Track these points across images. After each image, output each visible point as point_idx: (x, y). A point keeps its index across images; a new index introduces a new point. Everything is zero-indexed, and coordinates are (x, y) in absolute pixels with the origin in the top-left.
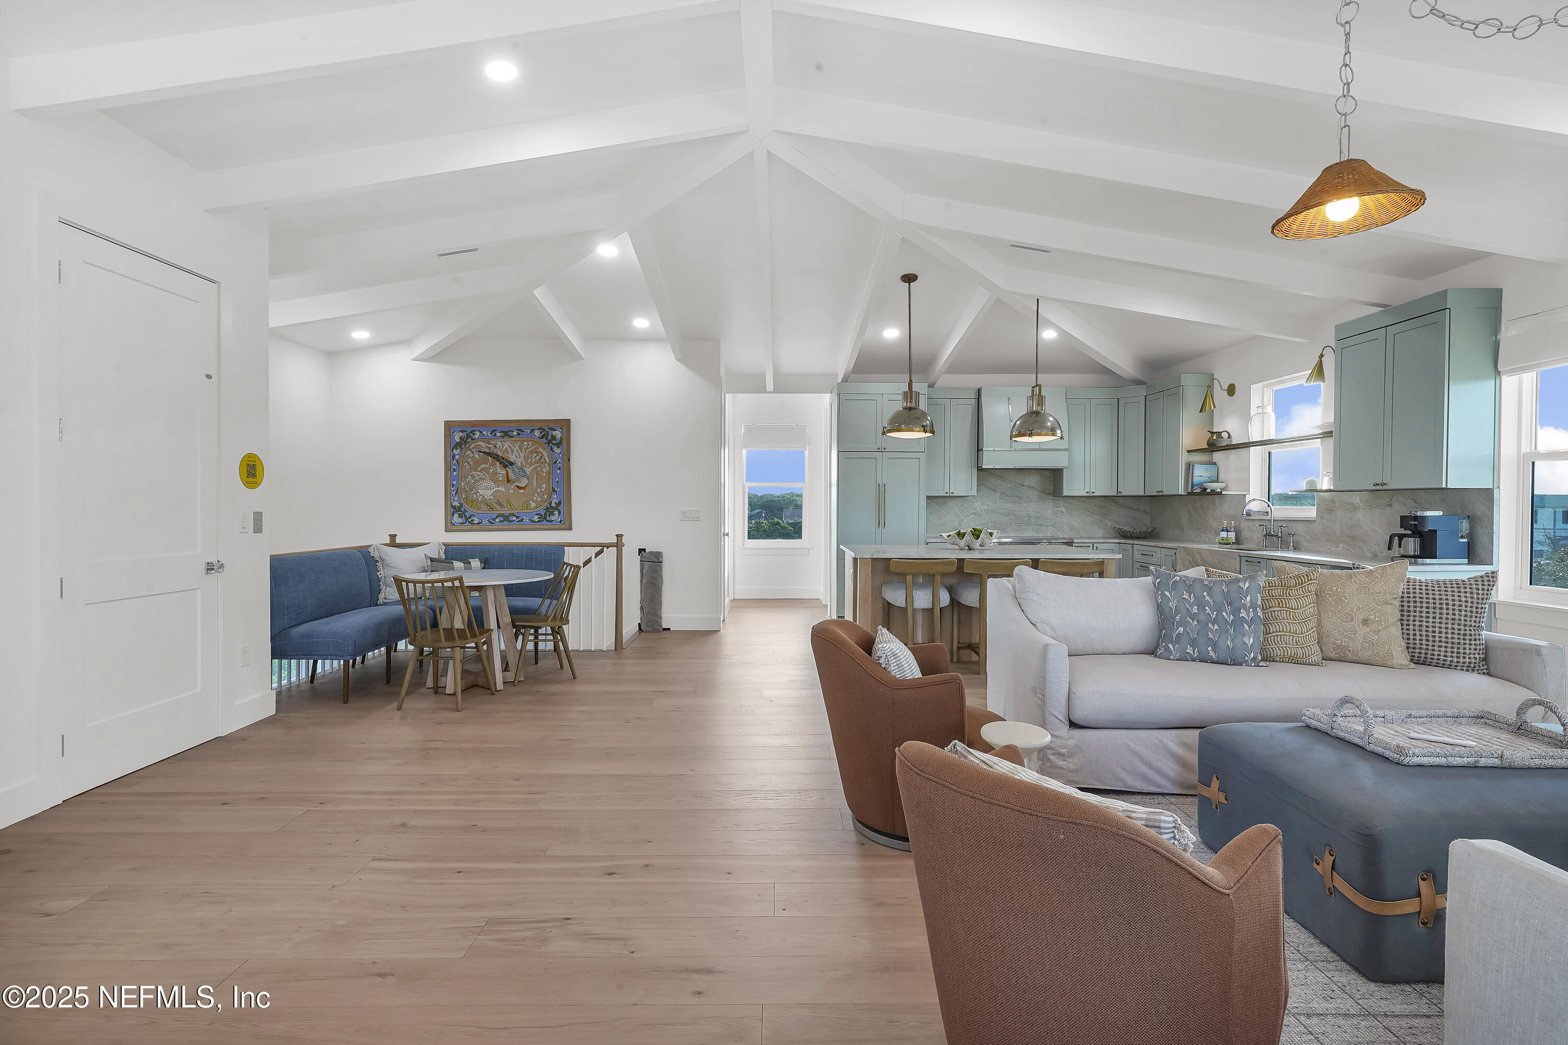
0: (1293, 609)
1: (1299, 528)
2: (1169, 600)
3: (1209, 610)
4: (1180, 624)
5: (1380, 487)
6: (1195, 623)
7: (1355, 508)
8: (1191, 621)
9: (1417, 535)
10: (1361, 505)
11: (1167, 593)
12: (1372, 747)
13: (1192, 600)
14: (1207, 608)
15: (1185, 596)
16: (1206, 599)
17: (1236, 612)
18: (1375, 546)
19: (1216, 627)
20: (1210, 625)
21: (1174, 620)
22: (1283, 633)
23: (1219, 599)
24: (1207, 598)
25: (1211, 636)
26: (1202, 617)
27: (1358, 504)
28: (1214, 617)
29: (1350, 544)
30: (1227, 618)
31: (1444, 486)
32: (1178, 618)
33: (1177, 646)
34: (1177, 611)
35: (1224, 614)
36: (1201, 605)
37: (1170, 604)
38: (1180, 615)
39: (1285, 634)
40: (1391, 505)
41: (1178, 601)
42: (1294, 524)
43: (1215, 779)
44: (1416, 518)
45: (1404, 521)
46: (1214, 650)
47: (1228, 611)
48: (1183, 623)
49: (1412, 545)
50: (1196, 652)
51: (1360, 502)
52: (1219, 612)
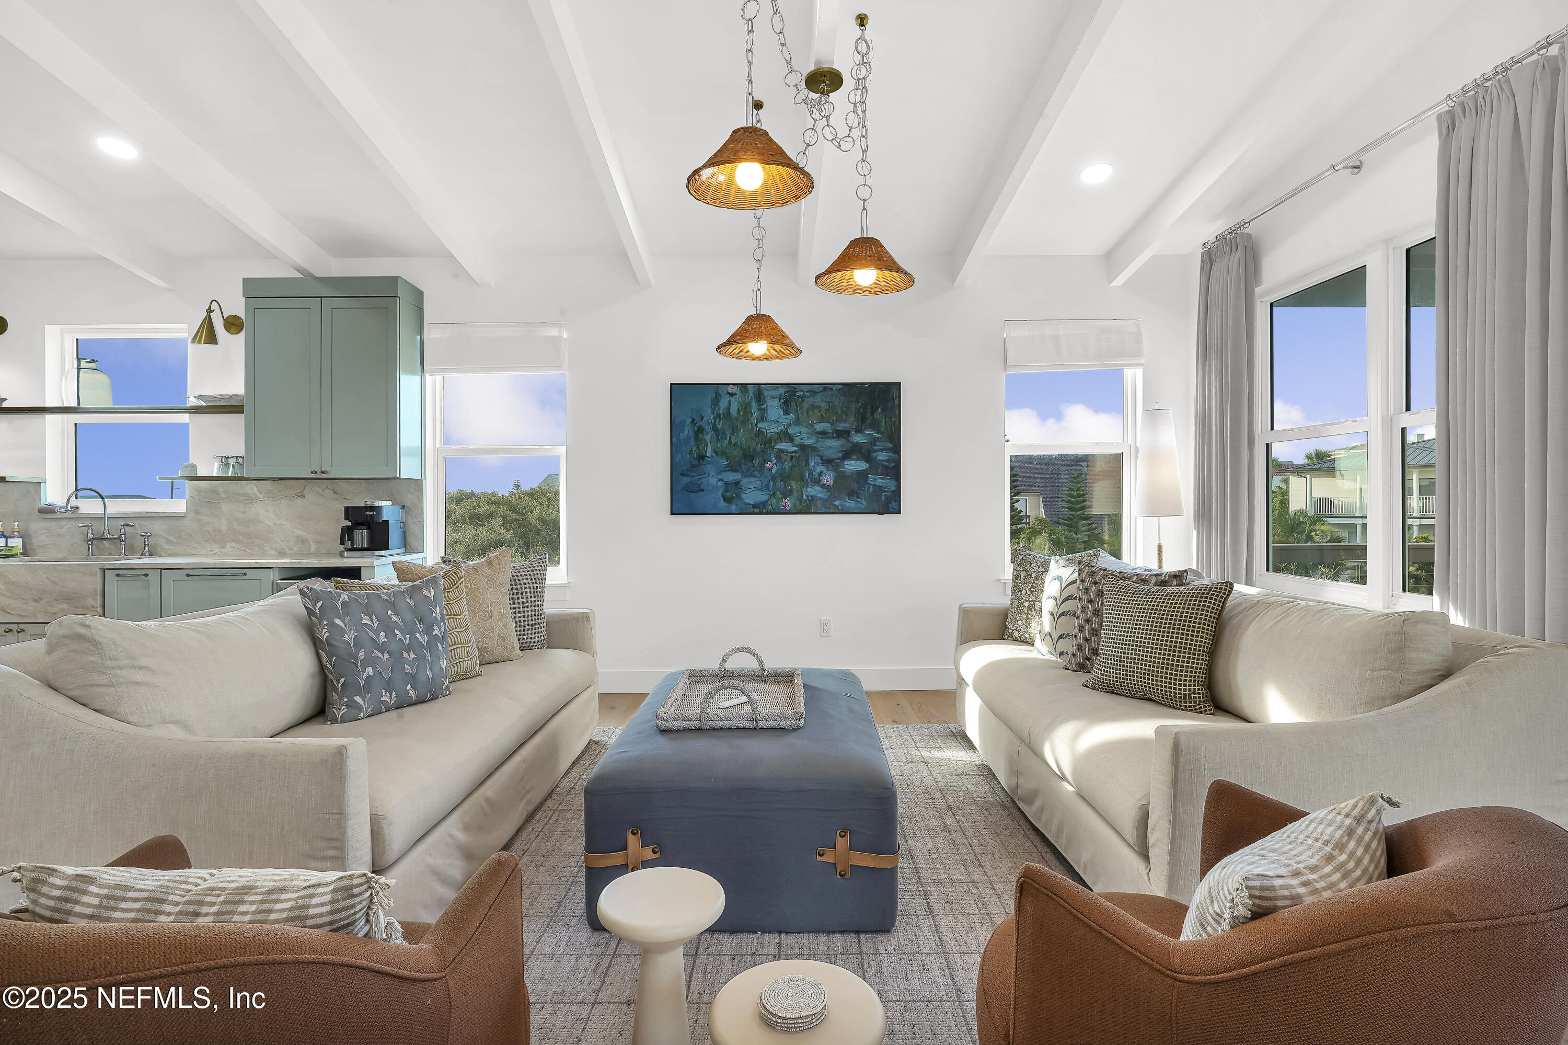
0: (458, 615)
1: (157, 527)
2: (343, 632)
3: (400, 634)
4: (366, 663)
5: (318, 476)
6: (386, 656)
7: (251, 500)
8: (380, 655)
9: (364, 527)
10: (260, 496)
11: (338, 621)
12: (762, 724)
13: (376, 625)
14: (397, 632)
15: (364, 621)
16: (393, 620)
17: (429, 630)
18: (281, 543)
19: (412, 655)
20: (405, 655)
21: (356, 658)
22: (456, 646)
23: (408, 616)
24: (394, 618)
25: (408, 669)
26: (394, 646)
27: (255, 495)
28: (407, 642)
29: (243, 542)
30: (421, 640)
31: (398, 476)
32: (361, 654)
33: (368, 696)
34: (358, 644)
35: (418, 635)
36: (388, 628)
37: (346, 636)
38: (363, 650)
39: (458, 646)
40: (303, 497)
41: (356, 631)
42: (145, 523)
43: (630, 836)
44: (372, 508)
45: (349, 512)
46: (414, 688)
47: (421, 630)
48: (370, 661)
49: (362, 536)
50: (393, 696)
51: (257, 493)
52: (412, 634)
